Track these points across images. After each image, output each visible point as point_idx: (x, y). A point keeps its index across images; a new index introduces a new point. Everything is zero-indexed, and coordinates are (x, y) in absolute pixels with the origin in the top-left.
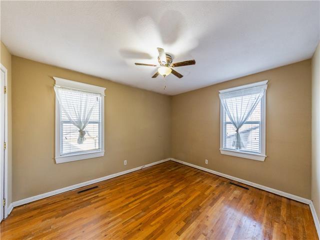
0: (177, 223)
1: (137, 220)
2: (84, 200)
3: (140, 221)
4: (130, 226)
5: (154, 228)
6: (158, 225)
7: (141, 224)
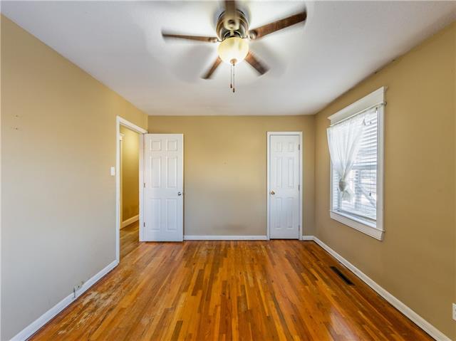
0: (190, 335)
1: (238, 298)
2: (312, 270)
3: (234, 300)
4: (235, 289)
5: (212, 306)
6: (211, 312)
7: (229, 298)
